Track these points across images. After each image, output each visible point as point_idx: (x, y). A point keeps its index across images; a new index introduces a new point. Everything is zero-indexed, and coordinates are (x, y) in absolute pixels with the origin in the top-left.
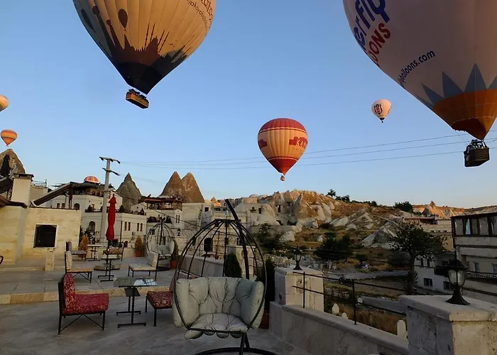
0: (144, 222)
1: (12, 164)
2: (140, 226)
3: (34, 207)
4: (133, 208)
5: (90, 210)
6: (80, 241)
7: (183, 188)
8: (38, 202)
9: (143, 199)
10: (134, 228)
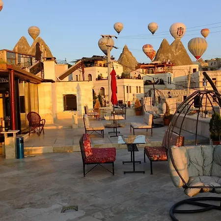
0: (142, 85)
1: (42, 49)
2: (138, 88)
3: (60, 81)
4: (132, 74)
5: (100, 78)
6: (94, 106)
7: (172, 53)
8: (62, 77)
9: (139, 66)
10: (134, 90)
